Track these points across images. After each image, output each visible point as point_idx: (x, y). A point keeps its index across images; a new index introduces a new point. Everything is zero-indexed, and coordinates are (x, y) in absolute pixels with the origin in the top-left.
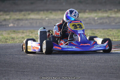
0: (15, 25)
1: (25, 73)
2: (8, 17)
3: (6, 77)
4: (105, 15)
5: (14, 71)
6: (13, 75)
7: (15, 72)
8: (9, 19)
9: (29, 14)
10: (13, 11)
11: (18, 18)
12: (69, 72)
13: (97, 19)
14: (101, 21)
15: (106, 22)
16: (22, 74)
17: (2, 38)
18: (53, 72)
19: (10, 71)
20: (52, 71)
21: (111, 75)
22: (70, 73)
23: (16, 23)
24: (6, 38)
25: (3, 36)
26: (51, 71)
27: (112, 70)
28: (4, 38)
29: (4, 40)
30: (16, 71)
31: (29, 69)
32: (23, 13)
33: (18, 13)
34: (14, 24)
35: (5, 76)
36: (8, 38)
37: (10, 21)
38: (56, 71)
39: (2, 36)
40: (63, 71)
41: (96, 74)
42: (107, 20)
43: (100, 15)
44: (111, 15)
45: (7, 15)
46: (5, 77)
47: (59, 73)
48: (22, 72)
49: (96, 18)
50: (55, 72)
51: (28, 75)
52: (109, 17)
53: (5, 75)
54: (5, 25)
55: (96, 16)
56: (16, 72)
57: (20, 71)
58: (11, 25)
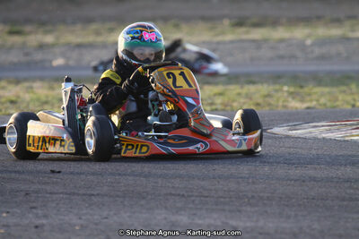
0: (71, 63)
2: (49, 39)
3: (40, 212)
4: (336, 32)
5: (62, 193)
6: (58, 204)
7: (65, 196)
8: (53, 45)
10: (64, 22)
11: (79, 40)
12: (222, 197)
13: (312, 45)
14: (324, 50)
15: (339, 54)
16: (84, 200)
17: (32, 100)
19: (51, 193)
20: (173, 192)
21: (345, 203)
22: (225, 198)
23: (75, 55)
24: (44, 99)
26: (171, 194)
27: (348, 191)
28: (38, 100)
29: (37, 104)
30: (66, 194)
31: (106, 188)
32: (94, 26)
33: (79, 27)
34: (68, 59)
35: (34, 208)
36: (50, 99)
37: (57, 50)
38: (186, 194)
39: (31, 95)
40: (206, 194)
41: (301, 203)
42: (341, 48)
43: (322, 31)
44: (353, 31)
45: (46, 32)
46: (34, 211)
47: (193, 198)
48: (84, 195)
49: (309, 42)
50: (183, 195)
51: (103, 205)
52: (348, 39)
53: (34, 205)
54: (42, 61)
55: (309, 36)
56: (68, 196)
57: (78, 195)
58: (59, 62)
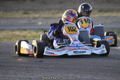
1: (49, 69)
9: (58, 13)
18: (76, 68)
25: (31, 34)
